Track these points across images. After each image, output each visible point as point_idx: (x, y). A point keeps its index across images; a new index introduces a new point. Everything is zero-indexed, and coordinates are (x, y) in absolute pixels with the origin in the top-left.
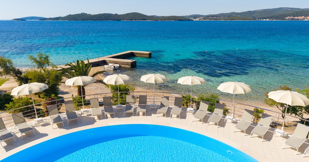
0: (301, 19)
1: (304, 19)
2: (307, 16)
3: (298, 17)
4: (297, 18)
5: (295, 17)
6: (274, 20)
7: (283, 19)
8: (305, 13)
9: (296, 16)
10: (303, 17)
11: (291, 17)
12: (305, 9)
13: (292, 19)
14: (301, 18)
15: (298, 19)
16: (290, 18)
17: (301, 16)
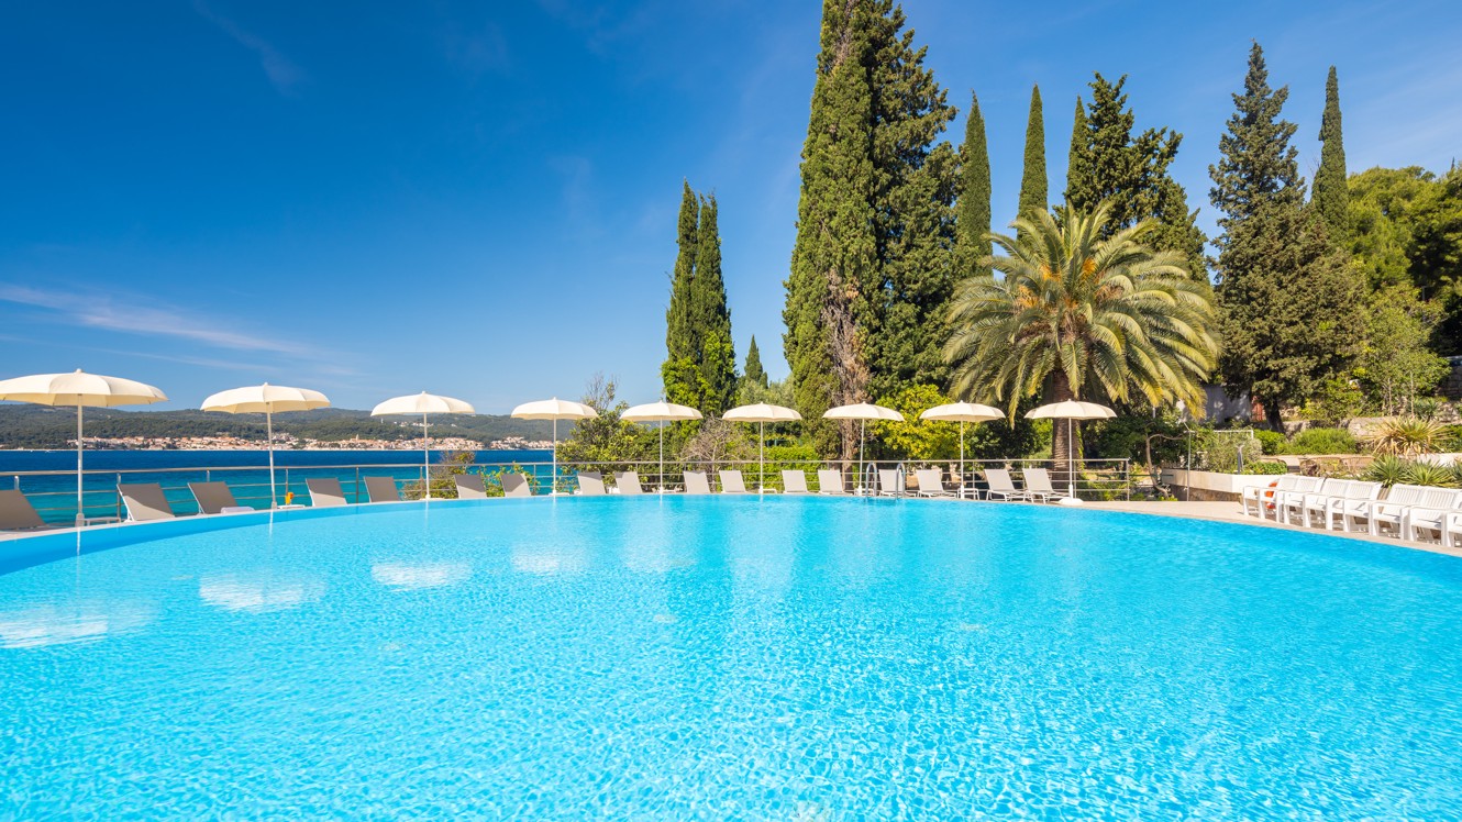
0: (133, 445)
1: (148, 446)
2: (155, 437)
3: (121, 437)
4: (119, 442)
5: (107, 437)
6: (21, 449)
7: (60, 447)
8: (146, 427)
9: (114, 436)
10: (141, 439)
11: (92, 440)
12: (140, 413)
13: (98, 445)
14: (133, 441)
15: (123, 445)
16: (91, 443)
17: (133, 437)
